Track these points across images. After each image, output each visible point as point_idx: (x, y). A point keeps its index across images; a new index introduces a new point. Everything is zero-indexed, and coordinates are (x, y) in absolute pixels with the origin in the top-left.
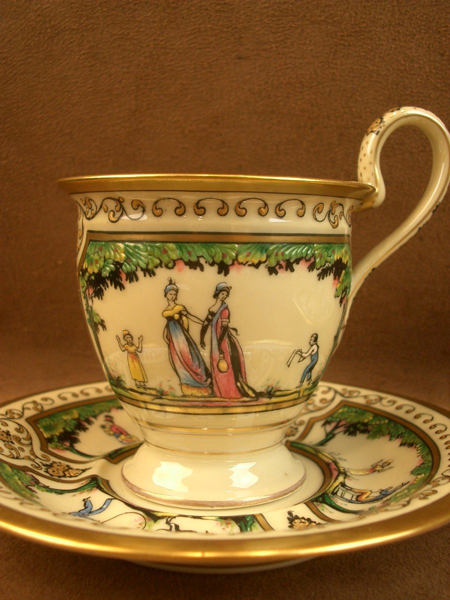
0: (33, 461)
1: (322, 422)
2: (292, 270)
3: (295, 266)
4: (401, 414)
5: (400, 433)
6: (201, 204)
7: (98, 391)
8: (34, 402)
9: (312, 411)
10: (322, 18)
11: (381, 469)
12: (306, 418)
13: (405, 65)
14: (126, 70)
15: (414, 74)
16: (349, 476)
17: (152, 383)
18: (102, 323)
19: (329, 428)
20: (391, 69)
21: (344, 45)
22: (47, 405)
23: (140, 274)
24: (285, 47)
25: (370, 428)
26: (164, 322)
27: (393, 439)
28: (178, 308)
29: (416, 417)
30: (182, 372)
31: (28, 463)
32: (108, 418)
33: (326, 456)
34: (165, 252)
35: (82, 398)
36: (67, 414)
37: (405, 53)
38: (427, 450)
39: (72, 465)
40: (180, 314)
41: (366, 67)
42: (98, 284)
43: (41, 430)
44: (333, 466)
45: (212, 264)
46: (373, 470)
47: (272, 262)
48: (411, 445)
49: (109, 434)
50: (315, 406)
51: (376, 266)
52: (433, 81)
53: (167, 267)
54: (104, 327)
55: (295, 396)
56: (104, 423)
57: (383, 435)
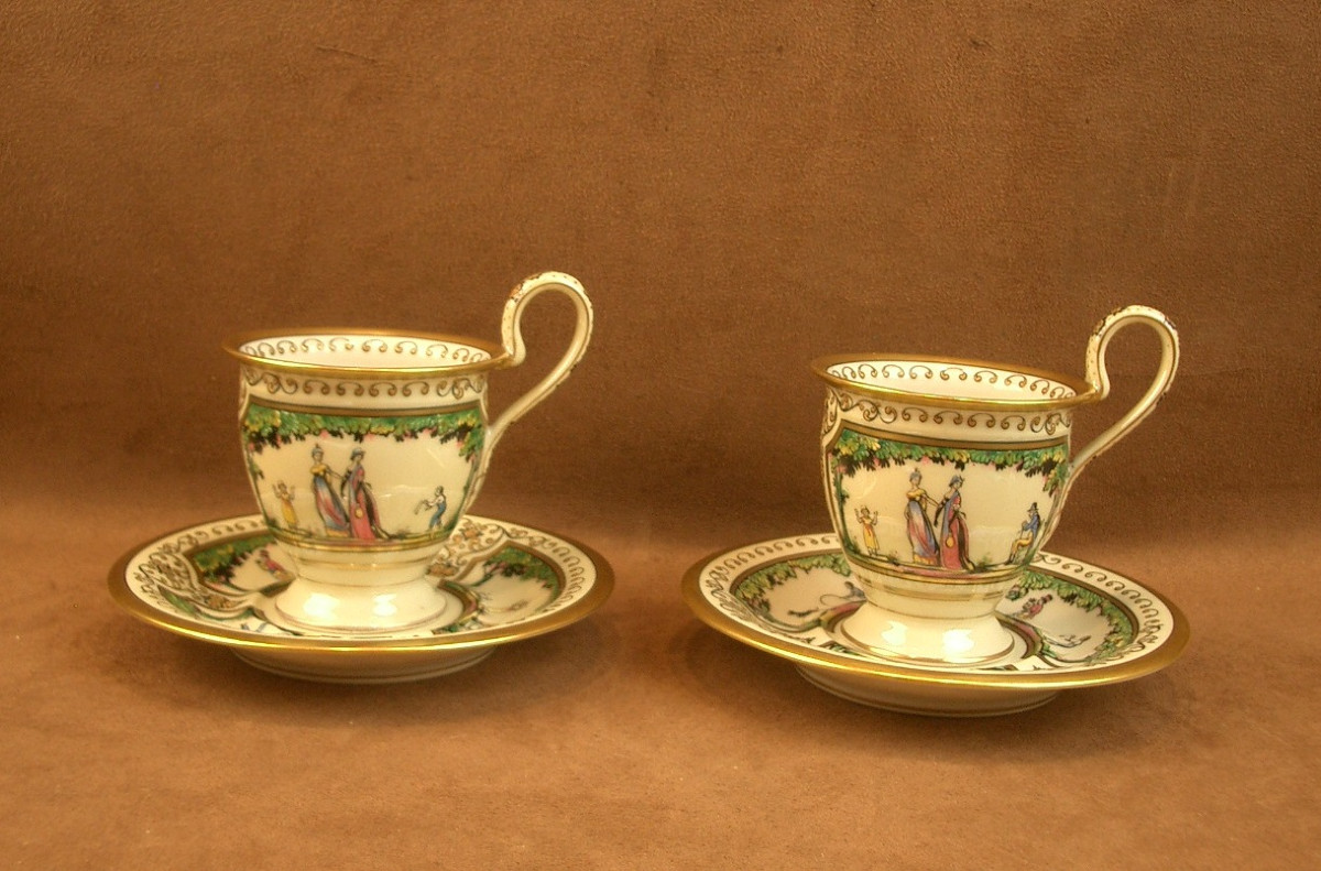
0: (193, 592)
1: (483, 563)
2: (416, 437)
3: (419, 434)
4: (555, 556)
6: (342, 386)
7: (254, 525)
8: (189, 537)
9: (476, 551)
10: (495, 143)
11: (518, 608)
12: (469, 558)
16: (485, 613)
17: (303, 525)
18: (261, 474)
19: (489, 569)
22: (201, 539)
23: (293, 438)
25: (525, 569)
26: (312, 477)
27: (540, 581)
28: (323, 467)
29: (566, 560)
30: (326, 517)
31: (189, 595)
32: (263, 553)
33: (473, 595)
34: (313, 422)
35: (237, 532)
36: (222, 549)
39: (229, 598)
40: (325, 471)
42: (258, 441)
43: (198, 564)
44: (475, 604)
45: (350, 434)
46: (512, 609)
47: (399, 432)
49: (265, 570)
50: (480, 545)
51: (515, 420)
53: (314, 434)
54: (262, 477)
55: (427, 538)
56: (259, 558)
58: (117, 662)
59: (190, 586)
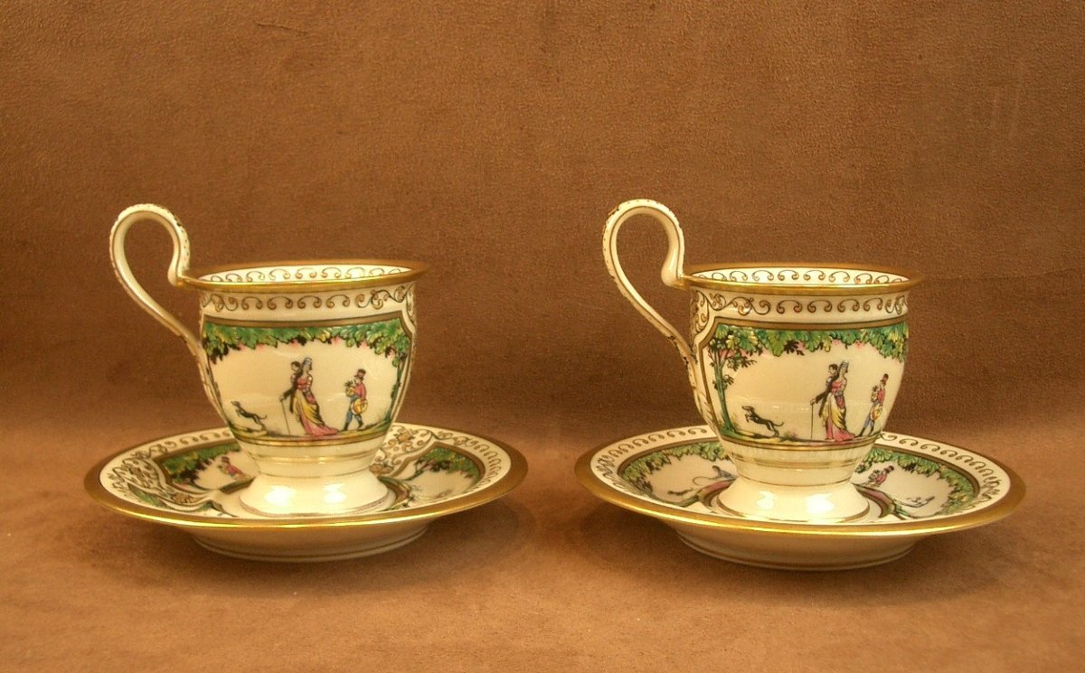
1: (415, 461)
7: (217, 436)
8: (159, 446)
9: (408, 452)
10: (412, 98)
12: (402, 459)
19: (419, 467)
21: (432, 121)
22: (170, 448)
31: (157, 492)
32: (224, 460)
33: (406, 487)
35: (201, 442)
36: (188, 455)
39: (191, 495)
43: (166, 468)
44: (407, 493)
48: (471, 476)
49: (225, 473)
50: (412, 447)
56: (220, 463)
57: (458, 470)
58: (93, 551)
59: (159, 484)
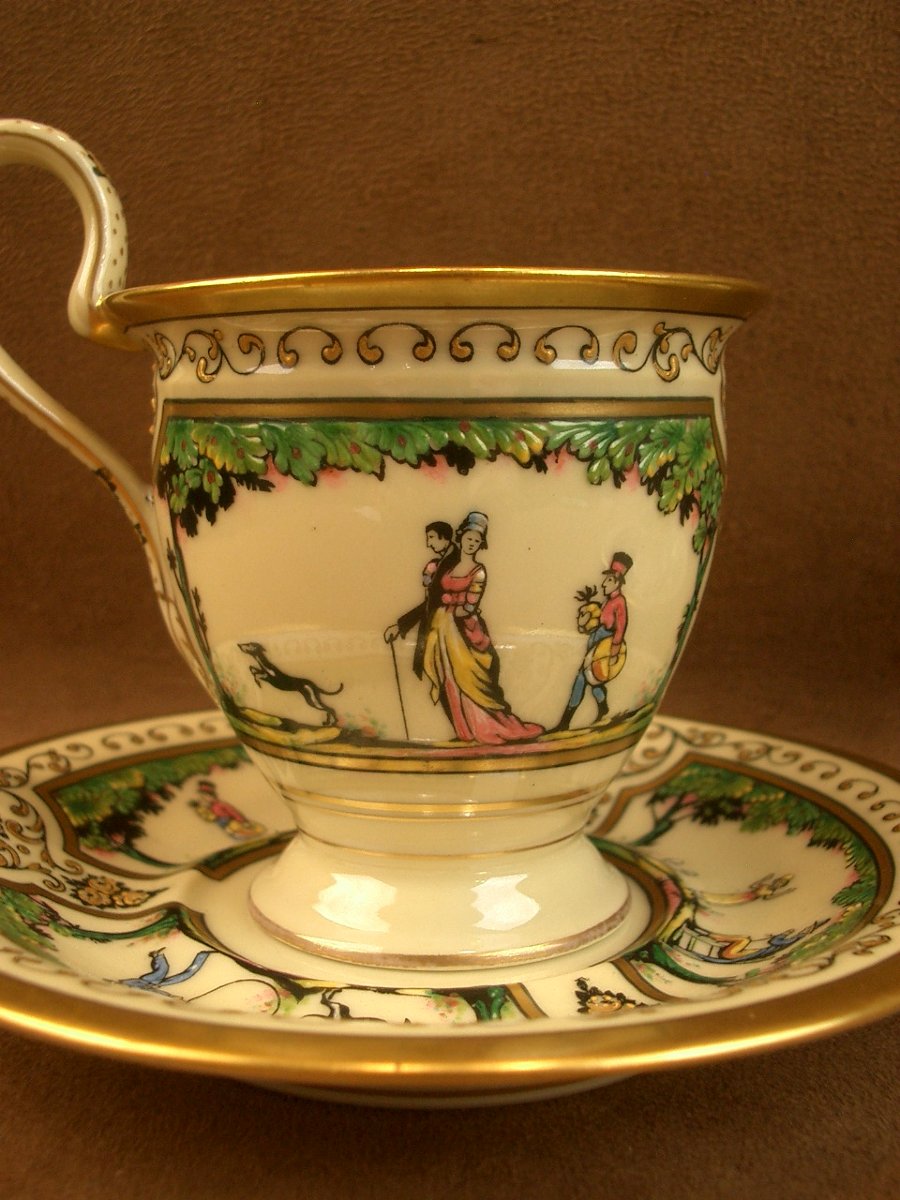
0: (48, 873)
1: (647, 797)
4: (810, 780)
5: (809, 818)
7: (185, 730)
8: (52, 754)
11: (770, 892)
13: (823, 58)
14: (240, 65)
15: (842, 77)
16: (704, 908)
19: (661, 809)
20: (793, 65)
21: (697, 14)
22: (78, 759)
24: (573, 18)
25: (746, 808)
27: (795, 831)
29: (843, 787)
31: (36, 879)
32: (204, 787)
33: (656, 867)
35: (150, 745)
36: (119, 778)
37: (824, 33)
38: (865, 855)
39: (130, 883)
41: (742, 60)
43: (66, 810)
44: (670, 886)
46: (754, 894)
48: (831, 844)
49: (207, 820)
52: (881, 92)
56: (196, 797)
57: (774, 824)
